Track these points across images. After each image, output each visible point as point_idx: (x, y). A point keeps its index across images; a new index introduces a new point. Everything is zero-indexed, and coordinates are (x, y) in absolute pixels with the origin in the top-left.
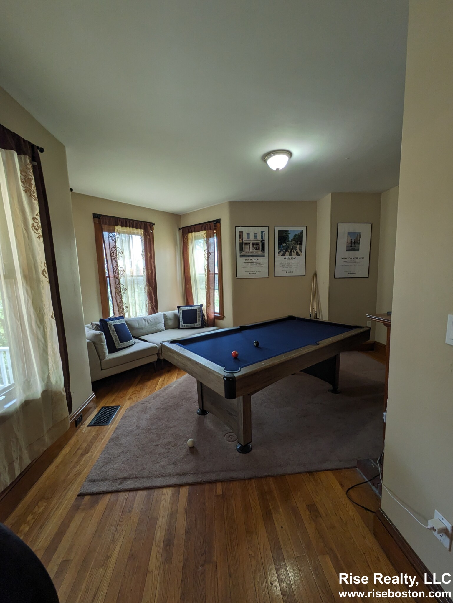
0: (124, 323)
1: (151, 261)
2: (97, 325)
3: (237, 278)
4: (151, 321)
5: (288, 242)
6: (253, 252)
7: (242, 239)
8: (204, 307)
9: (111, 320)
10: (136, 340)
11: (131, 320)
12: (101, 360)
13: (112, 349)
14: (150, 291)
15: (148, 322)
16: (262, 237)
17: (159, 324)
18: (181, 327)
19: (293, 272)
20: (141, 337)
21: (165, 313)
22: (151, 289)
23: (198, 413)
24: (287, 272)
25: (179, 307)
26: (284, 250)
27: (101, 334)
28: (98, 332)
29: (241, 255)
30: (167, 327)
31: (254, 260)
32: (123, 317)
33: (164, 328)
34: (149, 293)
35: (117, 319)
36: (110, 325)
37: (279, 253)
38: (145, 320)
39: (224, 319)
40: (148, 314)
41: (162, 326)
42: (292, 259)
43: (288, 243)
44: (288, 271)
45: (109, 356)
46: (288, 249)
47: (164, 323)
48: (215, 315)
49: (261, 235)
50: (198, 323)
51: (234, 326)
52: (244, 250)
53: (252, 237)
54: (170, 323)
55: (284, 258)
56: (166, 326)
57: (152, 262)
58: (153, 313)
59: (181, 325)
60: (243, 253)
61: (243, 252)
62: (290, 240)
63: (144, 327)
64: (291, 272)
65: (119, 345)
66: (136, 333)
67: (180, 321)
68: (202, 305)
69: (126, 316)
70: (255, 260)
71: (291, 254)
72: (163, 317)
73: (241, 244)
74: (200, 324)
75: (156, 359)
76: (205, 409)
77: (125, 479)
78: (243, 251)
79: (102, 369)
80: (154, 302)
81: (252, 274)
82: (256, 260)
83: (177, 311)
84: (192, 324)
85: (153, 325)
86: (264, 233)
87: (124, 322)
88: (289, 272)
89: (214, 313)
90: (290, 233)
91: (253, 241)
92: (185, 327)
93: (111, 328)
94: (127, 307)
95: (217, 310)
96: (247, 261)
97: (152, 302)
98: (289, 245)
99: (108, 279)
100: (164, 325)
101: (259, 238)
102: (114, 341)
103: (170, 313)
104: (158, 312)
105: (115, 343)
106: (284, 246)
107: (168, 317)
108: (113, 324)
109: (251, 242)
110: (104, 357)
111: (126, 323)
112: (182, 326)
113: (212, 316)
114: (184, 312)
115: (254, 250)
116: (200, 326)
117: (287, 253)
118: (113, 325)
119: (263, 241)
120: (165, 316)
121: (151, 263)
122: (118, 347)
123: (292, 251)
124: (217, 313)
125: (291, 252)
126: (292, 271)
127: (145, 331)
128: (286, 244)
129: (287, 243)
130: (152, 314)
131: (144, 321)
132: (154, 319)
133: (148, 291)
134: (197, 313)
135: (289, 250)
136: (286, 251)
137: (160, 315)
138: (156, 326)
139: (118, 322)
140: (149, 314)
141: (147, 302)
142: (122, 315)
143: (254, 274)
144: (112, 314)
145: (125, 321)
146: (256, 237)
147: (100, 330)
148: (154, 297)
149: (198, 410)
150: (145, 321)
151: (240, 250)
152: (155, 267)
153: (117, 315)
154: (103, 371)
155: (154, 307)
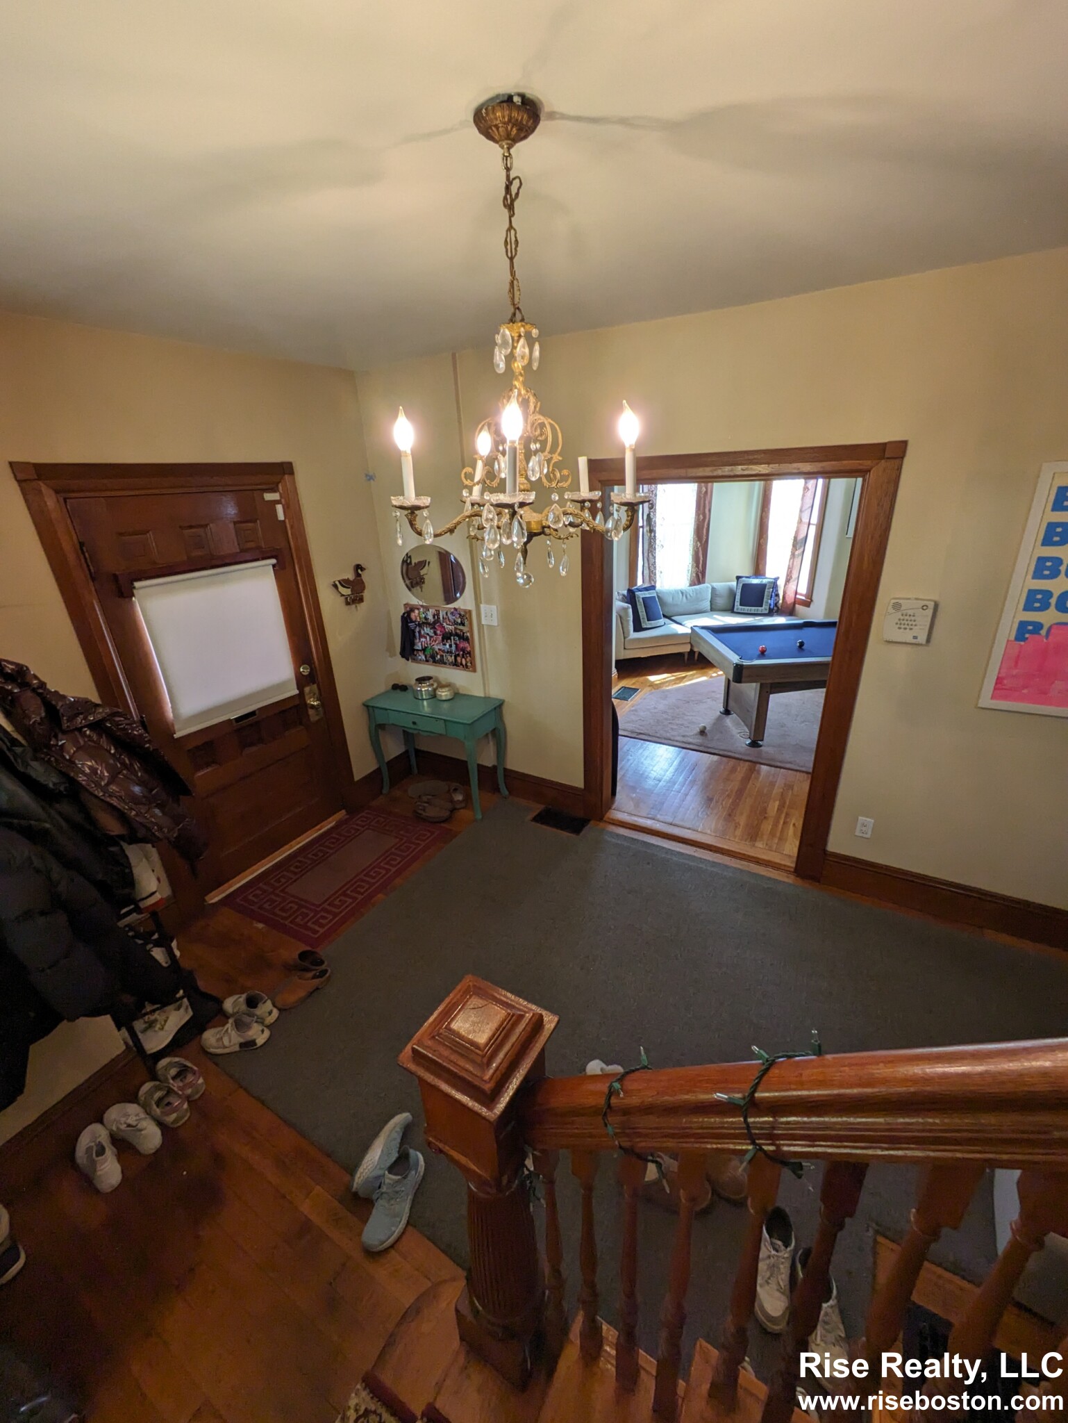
0: (654, 597)
1: (705, 500)
2: (624, 595)
3: (847, 536)
4: (690, 596)
8: (781, 583)
9: (640, 590)
10: (667, 621)
11: (664, 593)
12: (624, 638)
13: (638, 627)
14: (698, 548)
15: (686, 597)
17: (702, 602)
18: (735, 610)
20: (673, 618)
21: (715, 585)
22: (699, 544)
23: (721, 712)
25: (738, 578)
27: (628, 608)
28: (626, 605)
30: (714, 608)
32: (653, 587)
33: (709, 608)
34: (695, 551)
35: (646, 589)
36: (639, 597)
38: (682, 593)
39: (811, 606)
40: (688, 585)
41: (707, 605)
45: (634, 635)
47: (711, 602)
48: (798, 596)
50: (763, 608)
51: (825, 618)
54: (721, 602)
56: (713, 606)
57: (707, 502)
58: (696, 582)
59: (735, 607)
63: (679, 603)
65: (646, 625)
66: (668, 611)
67: (736, 600)
68: (776, 579)
69: (658, 587)
72: (710, 591)
74: (766, 609)
75: (689, 650)
76: (729, 709)
77: (641, 734)
79: (625, 649)
80: (700, 566)
83: (734, 583)
84: (754, 608)
85: (693, 601)
87: (655, 595)
89: (796, 593)
92: (742, 612)
93: (639, 601)
94: (661, 572)
95: (803, 589)
97: (697, 566)
99: (641, 530)
100: (709, 604)
102: (641, 618)
103: (721, 586)
104: (704, 583)
105: (642, 620)
107: (718, 593)
108: (641, 596)
110: (629, 635)
111: (658, 597)
112: (737, 609)
113: (790, 599)
114: (745, 586)
116: (767, 612)
118: (643, 598)
120: (713, 589)
121: (705, 504)
122: (644, 626)
124: (801, 595)
127: (681, 610)
130: (695, 585)
131: (681, 595)
132: (697, 594)
133: (694, 548)
134: (766, 590)
137: (706, 587)
138: (698, 604)
139: (647, 594)
140: (691, 585)
141: (690, 566)
142: (653, 584)
144: (640, 582)
145: (657, 593)
147: (627, 603)
148: (701, 558)
149: (722, 709)
150: (683, 595)
152: (710, 511)
153: (647, 585)
154: (627, 651)
155: (699, 575)
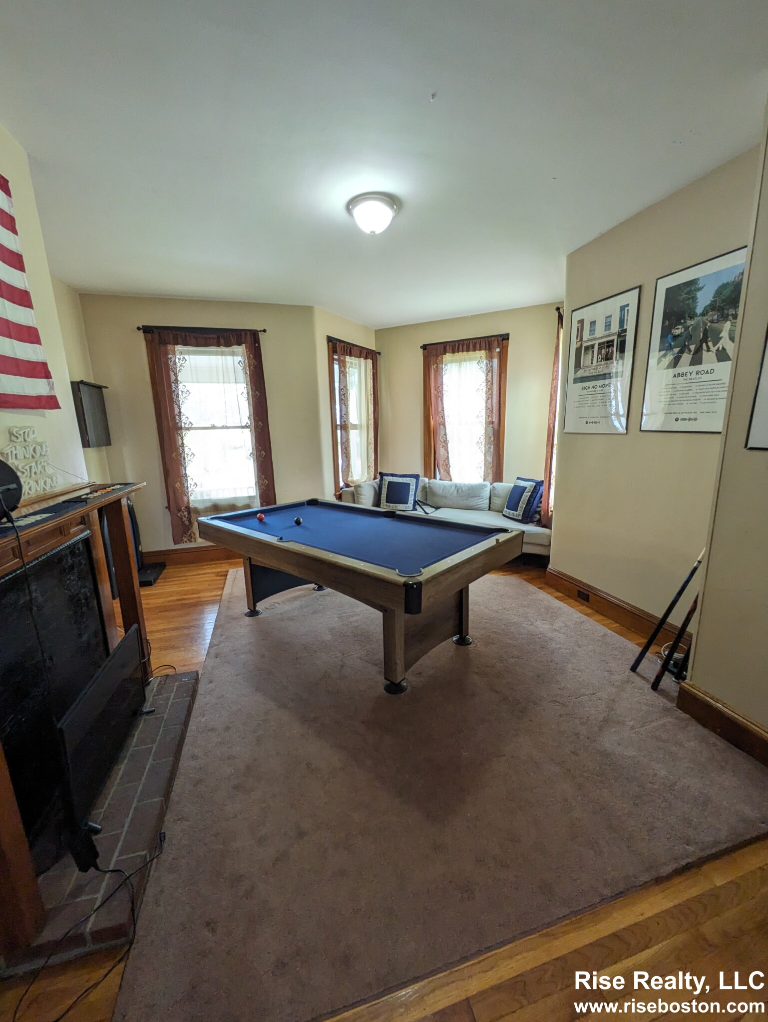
5: (691, 318)
6: (599, 367)
7: (581, 340)
16: (622, 322)
17: (473, 499)
18: (503, 512)
19: (696, 419)
24: (677, 420)
26: (676, 350)
29: (576, 377)
30: (491, 508)
31: (598, 389)
33: (486, 506)
37: (659, 361)
42: (700, 375)
43: (693, 323)
44: (680, 416)
46: (689, 345)
47: (489, 500)
49: (620, 318)
50: (518, 513)
52: (582, 365)
53: (600, 331)
55: (675, 376)
59: (504, 509)
60: (581, 373)
61: (581, 371)
62: (699, 310)
63: (449, 495)
64: (690, 419)
70: (600, 389)
71: (697, 360)
72: (489, 489)
73: (578, 351)
74: (520, 515)
78: (580, 368)
81: (592, 423)
82: (602, 388)
84: (512, 512)
85: (463, 497)
86: (628, 310)
88: (685, 419)
90: (700, 286)
91: (602, 338)
96: (585, 392)
98: (695, 328)
100: (487, 502)
101: (615, 328)
106: (679, 336)
109: (597, 343)
112: (506, 513)
114: (515, 488)
115: (601, 361)
116: (520, 518)
117: (686, 357)
119: (622, 334)
123: (701, 346)
125: (698, 350)
126: (693, 416)
127: (448, 502)
128: (687, 328)
129: (689, 322)
131: (454, 488)
132: (469, 489)
135: (692, 347)
136: (681, 352)
137: (481, 485)
138: (468, 500)
143: (596, 422)
146: (608, 326)
151: (576, 367)
